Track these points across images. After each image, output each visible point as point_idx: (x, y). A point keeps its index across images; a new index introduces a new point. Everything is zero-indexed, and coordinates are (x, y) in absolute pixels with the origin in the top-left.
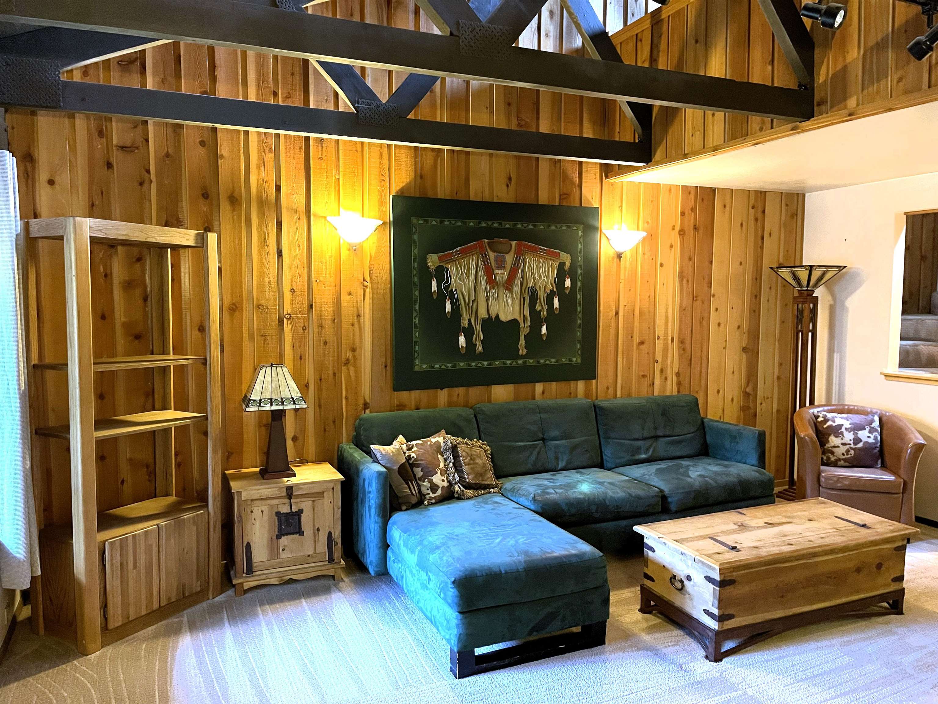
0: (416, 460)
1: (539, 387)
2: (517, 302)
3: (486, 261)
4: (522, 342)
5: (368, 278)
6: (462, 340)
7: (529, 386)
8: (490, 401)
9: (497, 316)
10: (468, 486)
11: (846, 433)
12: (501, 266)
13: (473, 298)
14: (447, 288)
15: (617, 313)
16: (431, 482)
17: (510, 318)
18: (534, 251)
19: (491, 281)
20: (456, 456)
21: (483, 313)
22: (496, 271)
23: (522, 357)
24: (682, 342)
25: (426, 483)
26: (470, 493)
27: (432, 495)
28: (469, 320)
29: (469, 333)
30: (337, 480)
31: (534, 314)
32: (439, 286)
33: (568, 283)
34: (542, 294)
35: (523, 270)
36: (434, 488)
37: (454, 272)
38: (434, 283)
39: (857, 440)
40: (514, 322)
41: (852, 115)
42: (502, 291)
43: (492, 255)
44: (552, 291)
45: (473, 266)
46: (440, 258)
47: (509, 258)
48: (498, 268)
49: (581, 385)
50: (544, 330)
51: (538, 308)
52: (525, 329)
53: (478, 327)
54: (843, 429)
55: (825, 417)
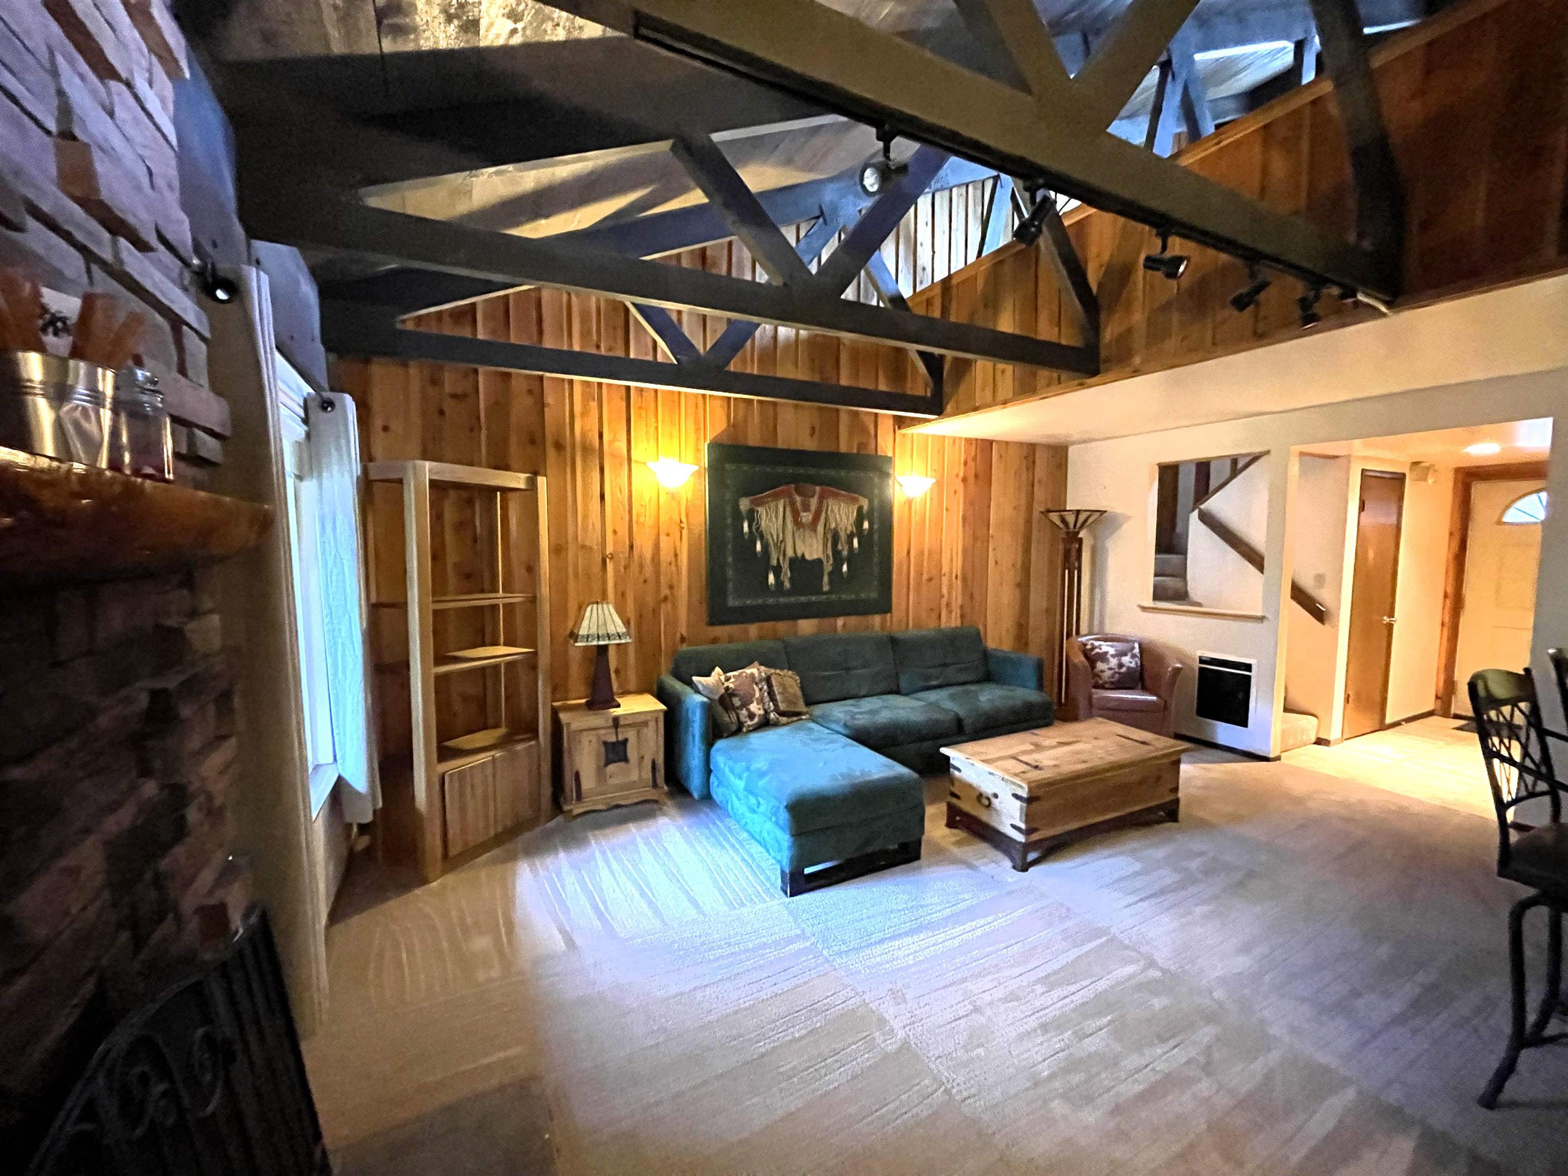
0: (734, 690)
1: (840, 622)
2: (821, 541)
3: (793, 504)
4: (826, 579)
5: (684, 520)
6: (771, 578)
7: (831, 620)
8: (796, 634)
9: (803, 556)
10: (782, 714)
11: (1111, 659)
12: (806, 508)
13: (781, 539)
14: (757, 529)
15: (909, 552)
16: (748, 710)
17: (815, 557)
18: (835, 496)
19: (797, 523)
20: (770, 686)
21: (790, 553)
22: (802, 514)
23: (826, 593)
24: (964, 579)
25: (744, 712)
26: (784, 720)
27: (749, 723)
28: (778, 560)
29: (777, 571)
30: (661, 710)
31: (836, 553)
32: (750, 526)
33: (866, 525)
34: (843, 536)
35: (826, 513)
36: (751, 716)
37: (764, 516)
38: (746, 525)
39: (1121, 665)
40: (819, 562)
41: (1136, 373)
42: (807, 533)
43: (798, 499)
44: (852, 532)
45: (781, 509)
46: (752, 502)
47: (814, 502)
48: (804, 511)
49: (877, 619)
50: (845, 568)
51: (840, 547)
52: (828, 567)
53: (785, 566)
54: (1109, 656)
55: (1092, 644)
